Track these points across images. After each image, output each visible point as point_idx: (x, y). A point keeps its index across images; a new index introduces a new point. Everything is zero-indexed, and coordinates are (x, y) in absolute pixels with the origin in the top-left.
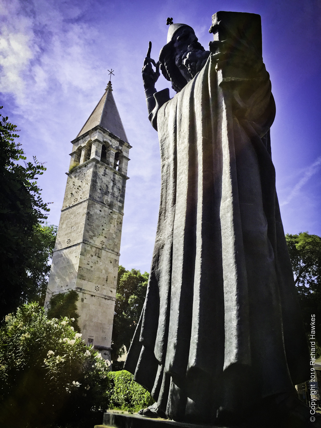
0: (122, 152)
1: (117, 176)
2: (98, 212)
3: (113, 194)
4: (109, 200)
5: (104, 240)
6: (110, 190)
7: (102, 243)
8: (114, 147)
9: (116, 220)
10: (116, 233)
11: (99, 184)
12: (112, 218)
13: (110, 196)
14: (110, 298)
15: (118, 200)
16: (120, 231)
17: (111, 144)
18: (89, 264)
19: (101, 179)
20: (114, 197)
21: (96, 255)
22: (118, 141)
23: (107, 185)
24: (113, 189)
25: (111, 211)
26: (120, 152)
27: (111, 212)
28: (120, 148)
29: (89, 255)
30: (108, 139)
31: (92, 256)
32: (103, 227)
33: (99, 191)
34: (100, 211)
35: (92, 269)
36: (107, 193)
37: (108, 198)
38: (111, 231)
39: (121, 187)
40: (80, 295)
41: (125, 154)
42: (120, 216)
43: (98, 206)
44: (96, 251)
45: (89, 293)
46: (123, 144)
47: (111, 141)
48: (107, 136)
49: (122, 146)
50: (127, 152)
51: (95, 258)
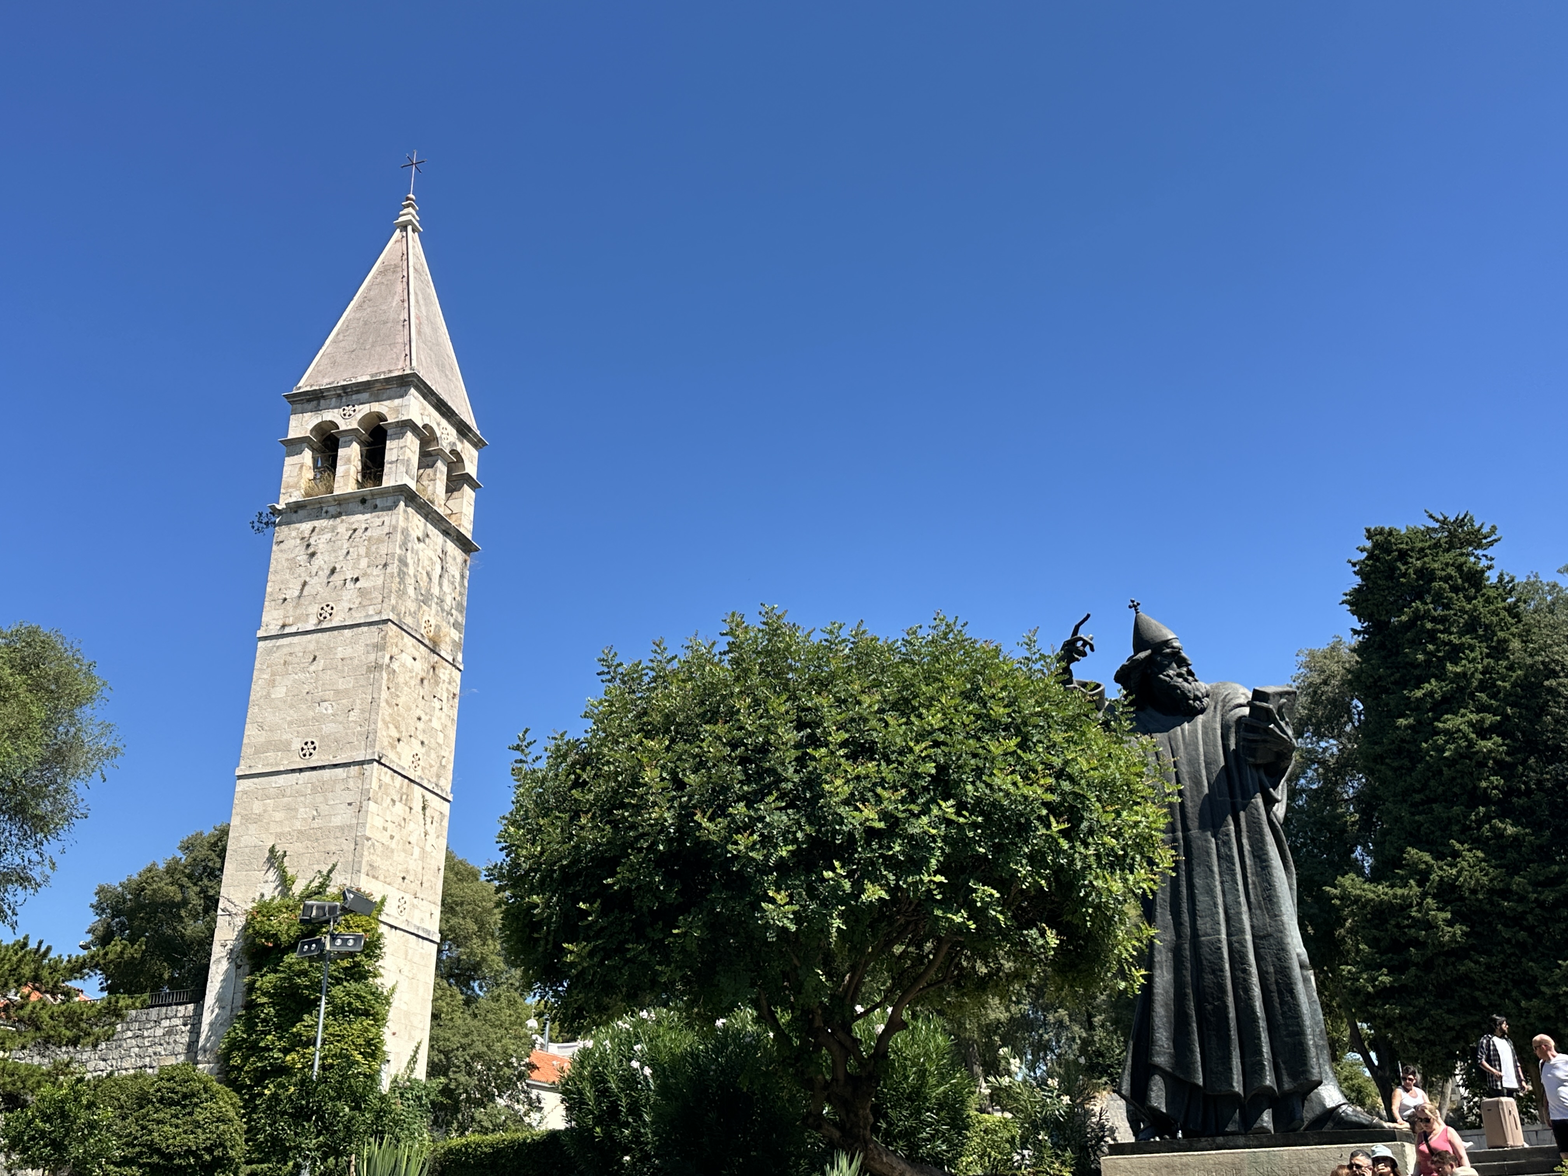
0: (459, 460)
1: (449, 541)
2: (410, 662)
4: (432, 621)
5: (420, 751)
6: (436, 591)
7: (416, 760)
8: (445, 443)
9: (445, 687)
13: (434, 607)
14: (426, 936)
15: (452, 621)
17: (438, 433)
18: (385, 829)
20: (443, 610)
22: (455, 424)
23: (428, 573)
24: (440, 585)
28: (459, 447)
29: (389, 800)
30: (432, 417)
31: (393, 801)
32: (418, 711)
34: (414, 659)
35: (393, 844)
36: (427, 599)
37: (430, 616)
39: (457, 577)
41: (468, 467)
43: (409, 642)
44: (401, 787)
47: (438, 424)
48: (432, 410)
49: (462, 441)
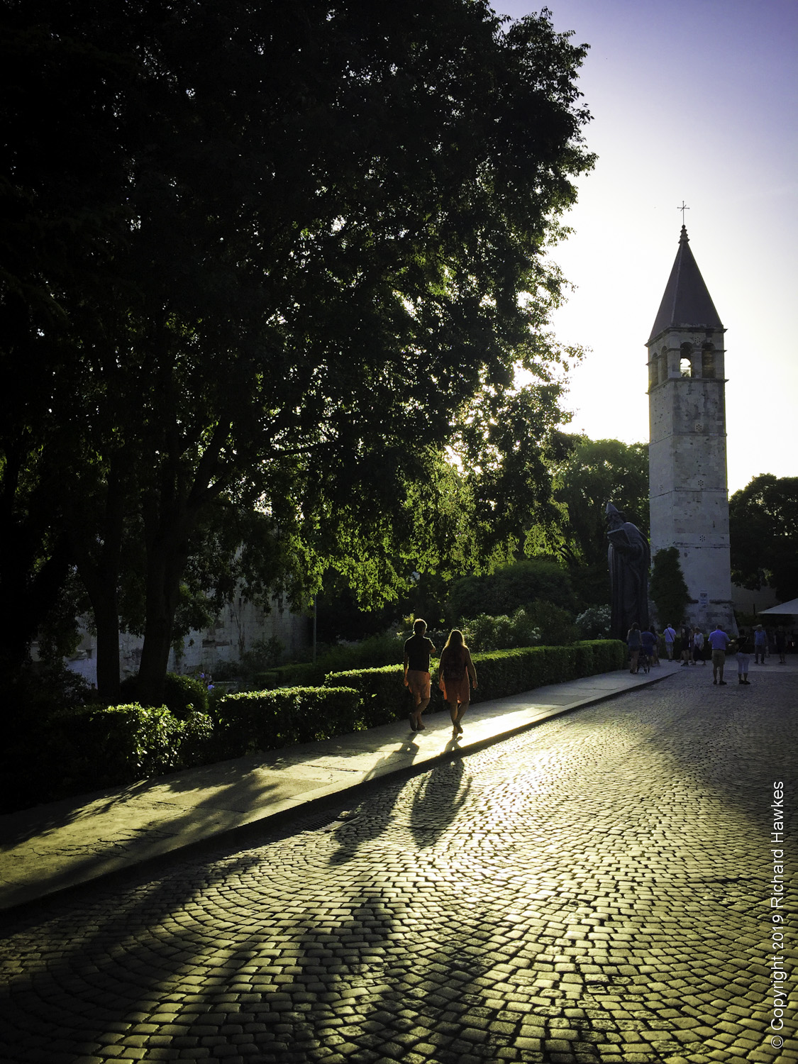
1: (709, 385)
2: (689, 446)
3: (707, 414)
4: (702, 424)
5: (703, 479)
6: (702, 410)
7: (701, 483)
8: (698, 344)
9: (716, 447)
10: (718, 464)
11: (684, 409)
12: (710, 447)
13: (702, 417)
14: (721, 546)
15: (716, 418)
17: (692, 342)
18: (687, 514)
19: (686, 400)
20: (708, 416)
21: (694, 500)
22: (703, 332)
23: (695, 406)
24: (705, 407)
25: (707, 437)
27: (708, 440)
29: (686, 503)
31: (689, 503)
32: (699, 463)
33: (686, 418)
34: (692, 444)
36: (697, 416)
37: (701, 422)
38: (711, 464)
39: (717, 397)
40: (682, 551)
42: (722, 439)
43: (687, 439)
45: (693, 545)
46: (713, 332)
47: (692, 338)
49: (711, 337)
50: (721, 341)
51: (694, 504)
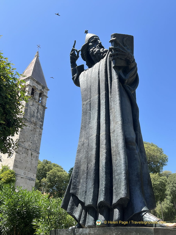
0: (43, 93)
1: (40, 106)
3: (37, 117)
4: (35, 120)
9: (38, 132)
10: (38, 140)
11: (29, 111)
12: (36, 131)
13: (35, 118)
15: (40, 120)
16: (40, 139)
18: (20, 159)
19: (31, 108)
21: (25, 153)
22: (41, 86)
23: (34, 112)
24: (37, 114)
26: (42, 92)
27: (35, 128)
28: (43, 90)
29: (21, 153)
30: (35, 85)
31: (23, 153)
32: (30, 137)
33: (29, 115)
34: (29, 127)
35: (22, 161)
37: (34, 119)
38: (35, 139)
39: (42, 113)
41: (45, 94)
42: (41, 130)
43: (28, 124)
44: (25, 151)
45: (20, 176)
46: (44, 88)
48: (35, 83)
50: (46, 93)
51: (24, 155)
